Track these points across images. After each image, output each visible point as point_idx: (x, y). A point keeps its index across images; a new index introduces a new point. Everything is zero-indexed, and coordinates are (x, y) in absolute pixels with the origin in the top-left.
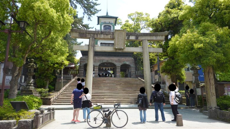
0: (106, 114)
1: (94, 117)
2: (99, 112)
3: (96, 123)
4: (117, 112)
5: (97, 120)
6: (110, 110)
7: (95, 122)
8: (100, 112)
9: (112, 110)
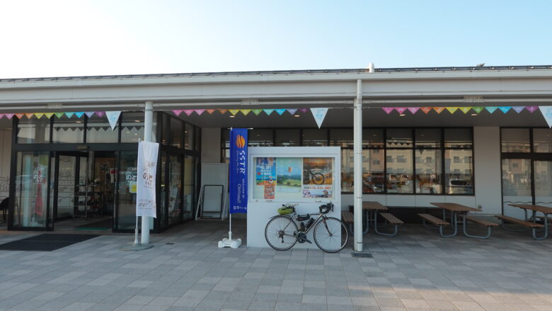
0: (302, 224)
1: (279, 230)
2: (288, 221)
3: (283, 242)
4: (327, 221)
5: (284, 236)
6: (311, 217)
7: (281, 239)
8: (291, 219)
9: (315, 217)
